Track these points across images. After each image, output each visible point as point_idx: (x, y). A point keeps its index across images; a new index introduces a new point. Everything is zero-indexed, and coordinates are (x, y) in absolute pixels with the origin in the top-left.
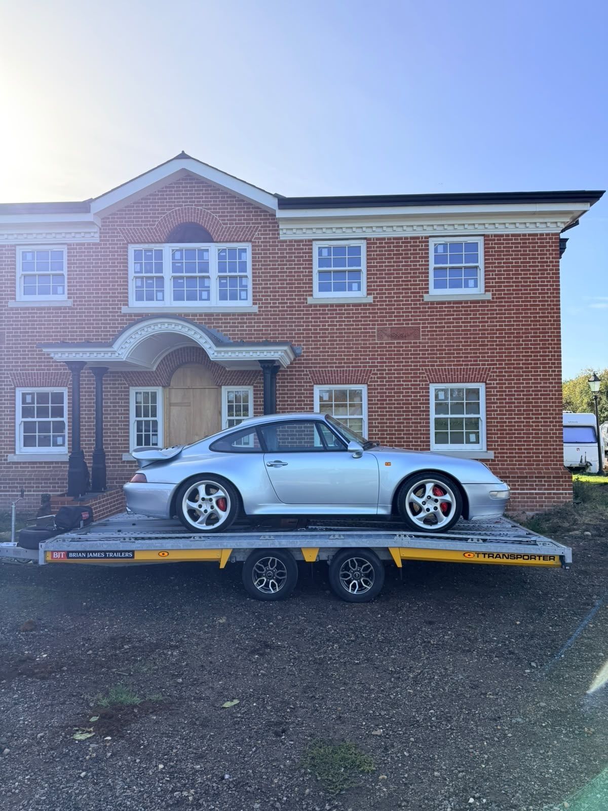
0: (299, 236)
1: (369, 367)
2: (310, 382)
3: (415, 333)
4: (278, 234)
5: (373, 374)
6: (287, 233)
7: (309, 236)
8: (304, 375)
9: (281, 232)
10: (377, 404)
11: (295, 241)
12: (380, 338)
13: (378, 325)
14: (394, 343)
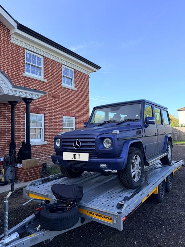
0: (20, 44)
1: (46, 107)
2: (24, 111)
3: (58, 97)
4: (10, 39)
5: (47, 110)
6: (15, 40)
7: (24, 46)
8: (21, 108)
9: (12, 39)
10: (48, 122)
11: (18, 46)
12: (49, 97)
13: (48, 91)
14: (53, 100)
